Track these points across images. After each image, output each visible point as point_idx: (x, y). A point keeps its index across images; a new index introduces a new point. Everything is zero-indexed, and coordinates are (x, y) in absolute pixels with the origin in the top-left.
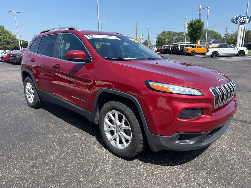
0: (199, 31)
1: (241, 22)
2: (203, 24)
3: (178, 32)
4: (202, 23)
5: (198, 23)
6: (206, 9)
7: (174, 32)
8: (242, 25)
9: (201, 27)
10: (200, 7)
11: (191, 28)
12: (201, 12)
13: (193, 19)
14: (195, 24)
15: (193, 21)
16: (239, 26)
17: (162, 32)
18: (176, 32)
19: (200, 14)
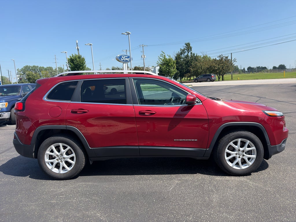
0: (81, 67)
1: (124, 61)
2: (84, 60)
3: (45, 67)
4: (83, 58)
5: (79, 58)
6: (89, 45)
7: (40, 67)
8: (125, 63)
9: (82, 63)
10: (77, 42)
11: (72, 64)
12: (79, 47)
13: (72, 55)
14: (76, 59)
15: (73, 56)
16: (123, 64)
17: (24, 67)
18: (43, 67)
19: (78, 49)
